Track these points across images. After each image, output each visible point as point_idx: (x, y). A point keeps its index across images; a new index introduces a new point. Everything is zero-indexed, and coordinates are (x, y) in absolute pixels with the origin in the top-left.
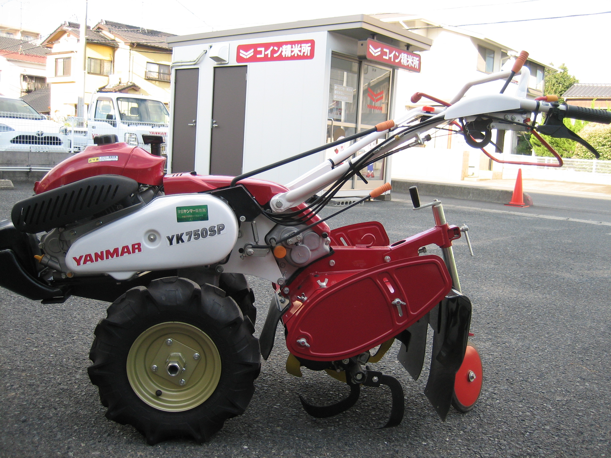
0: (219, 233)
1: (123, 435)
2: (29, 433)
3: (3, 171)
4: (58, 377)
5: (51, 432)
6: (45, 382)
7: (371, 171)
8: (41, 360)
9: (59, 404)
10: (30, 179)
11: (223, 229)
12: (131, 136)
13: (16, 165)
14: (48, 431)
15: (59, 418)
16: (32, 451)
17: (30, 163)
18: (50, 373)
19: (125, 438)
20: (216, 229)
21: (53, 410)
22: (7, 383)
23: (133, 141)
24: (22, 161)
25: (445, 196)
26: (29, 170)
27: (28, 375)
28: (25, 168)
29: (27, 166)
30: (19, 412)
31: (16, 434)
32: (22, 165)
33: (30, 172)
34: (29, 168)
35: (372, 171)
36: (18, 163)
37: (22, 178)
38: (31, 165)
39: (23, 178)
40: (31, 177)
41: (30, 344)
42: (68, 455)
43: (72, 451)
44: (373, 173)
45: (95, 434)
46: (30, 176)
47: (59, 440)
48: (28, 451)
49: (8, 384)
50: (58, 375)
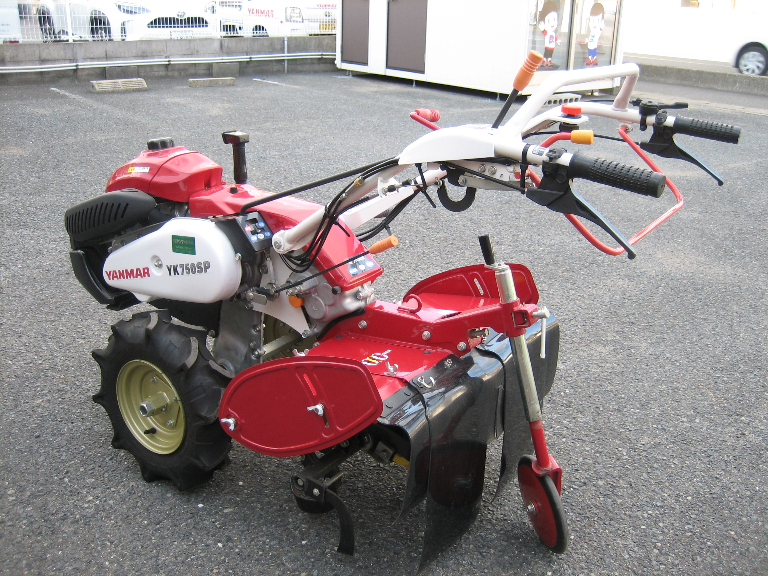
0: (206, 272)
1: (125, 459)
2: (37, 451)
3: (138, 66)
4: (91, 380)
5: (57, 452)
6: (75, 386)
7: (593, 57)
8: (82, 357)
9: (78, 416)
10: (170, 74)
11: (209, 267)
12: (293, 10)
13: (152, 56)
14: (55, 451)
15: (71, 435)
16: (32, 474)
17: (168, 53)
18: (84, 375)
19: (126, 463)
20: (202, 266)
21: (70, 424)
22: (38, 386)
23: (297, 17)
24: (160, 52)
25: (702, 86)
26: (168, 63)
27: (62, 377)
28: (163, 61)
29: (166, 58)
30: (36, 425)
31: (25, 452)
32: (159, 56)
33: (169, 64)
34: (167, 60)
35: (595, 57)
36: (154, 54)
37: (160, 73)
38: (170, 56)
39: (162, 73)
40: (172, 70)
41: (79, 335)
42: (63, 481)
43: (69, 476)
44: (596, 59)
45: (99, 456)
46: (169, 70)
47: (62, 462)
48: (29, 474)
49: (39, 389)
50: (91, 378)
